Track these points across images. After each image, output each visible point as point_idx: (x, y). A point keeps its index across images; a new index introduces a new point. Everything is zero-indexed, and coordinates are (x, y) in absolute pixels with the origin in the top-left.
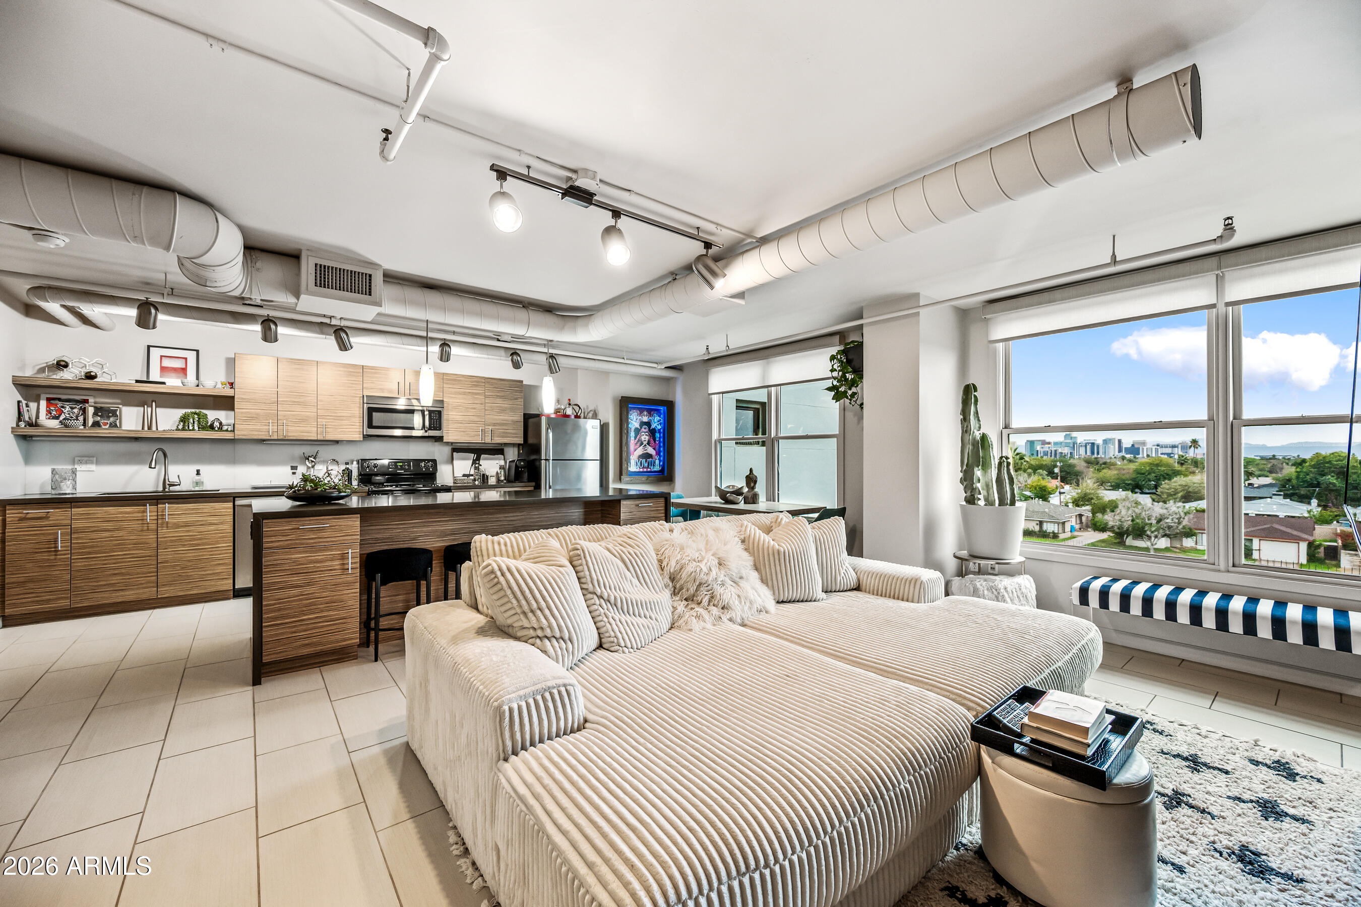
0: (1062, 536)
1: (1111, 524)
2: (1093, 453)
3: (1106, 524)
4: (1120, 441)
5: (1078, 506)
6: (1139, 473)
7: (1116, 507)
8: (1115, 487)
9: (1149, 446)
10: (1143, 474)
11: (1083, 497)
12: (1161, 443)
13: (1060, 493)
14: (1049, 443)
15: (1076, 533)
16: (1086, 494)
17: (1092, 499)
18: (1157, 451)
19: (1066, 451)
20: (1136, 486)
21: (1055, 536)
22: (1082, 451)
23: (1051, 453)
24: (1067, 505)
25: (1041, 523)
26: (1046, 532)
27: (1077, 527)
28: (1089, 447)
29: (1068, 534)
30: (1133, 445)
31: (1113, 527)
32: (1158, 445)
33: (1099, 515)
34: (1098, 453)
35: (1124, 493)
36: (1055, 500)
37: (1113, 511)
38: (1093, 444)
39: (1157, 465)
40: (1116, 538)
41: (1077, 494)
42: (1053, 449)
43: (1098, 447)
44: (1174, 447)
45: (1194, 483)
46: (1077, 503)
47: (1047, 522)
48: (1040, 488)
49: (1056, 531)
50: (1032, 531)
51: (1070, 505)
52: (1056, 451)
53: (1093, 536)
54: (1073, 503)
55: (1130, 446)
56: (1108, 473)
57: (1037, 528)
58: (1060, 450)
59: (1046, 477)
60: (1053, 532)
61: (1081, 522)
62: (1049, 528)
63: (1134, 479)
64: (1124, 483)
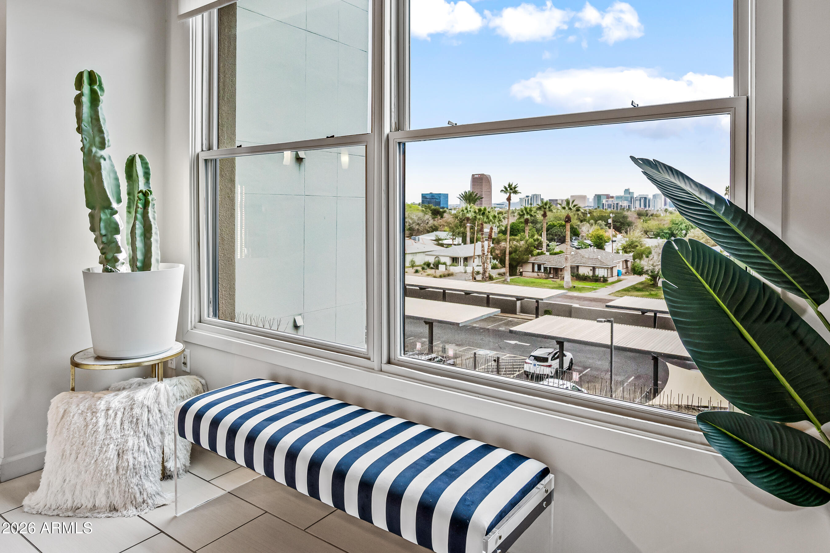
0: (610, 280)
1: (646, 268)
2: (645, 206)
3: (642, 268)
5: (626, 252)
6: (673, 224)
7: (650, 253)
10: (677, 224)
11: (630, 245)
13: (613, 241)
14: (612, 197)
15: (622, 277)
16: (632, 243)
17: (637, 246)
19: (625, 204)
21: (605, 280)
22: (637, 203)
23: (614, 206)
24: (618, 253)
25: (594, 269)
26: (598, 276)
27: (624, 271)
28: (642, 201)
29: (615, 278)
31: (647, 271)
33: (637, 261)
34: (649, 206)
36: (608, 247)
37: (648, 257)
38: (645, 198)
40: (651, 280)
41: (626, 242)
42: (615, 202)
43: (649, 200)
46: (625, 250)
47: (599, 268)
48: (598, 237)
49: (606, 276)
50: (587, 276)
51: (621, 252)
52: (617, 204)
53: (635, 280)
54: (623, 250)
56: (653, 224)
57: (591, 274)
58: (620, 204)
59: (605, 227)
60: (604, 277)
61: (627, 267)
62: (601, 273)
63: (670, 229)
64: (664, 232)
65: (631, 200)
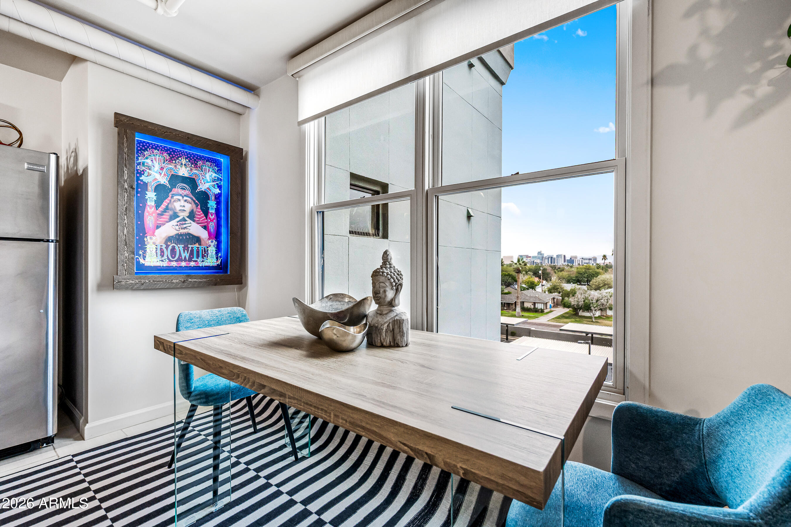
0: (546, 311)
1: (573, 303)
2: (552, 263)
3: (570, 303)
4: (564, 256)
5: (551, 293)
6: (579, 274)
7: (575, 293)
8: (568, 282)
9: (578, 258)
10: (581, 274)
11: (554, 288)
12: (584, 257)
13: (542, 285)
14: (530, 257)
15: (552, 309)
16: (555, 286)
17: (558, 288)
18: (582, 262)
19: (538, 261)
20: (578, 281)
21: (542, 311)
22: (546, 261)
23: (531, 262)
24: (545, 292)
25: (534, 304)
26: (537, 309)
27: (552, 305)
28: (550, 259)
29: (548, 310)
30: (571, 258)
31: (574, 305)
32: (582, 259)
33: (566, 299)
34: (554, 263)
35: (574, 285)
36: (539, 289)
37: (574, 296)
38: (552, 258)
39: (588, 269)
40: (573, 312)
41: (551, 286)
42: (532, 260)
43: (554, 259)
44: (590, 259)
45: (607, 279)
46: (550, 291)
47: (538, 303)
48: (531, 283)
49: (543, 308)
50: (530, 308)
51: (547, 292)
52: (533, 261)
53: (561, 311)
54: (548, 291)
55: (569, 259)
56: (565, 274)
57: (532, 307)
58: (535, 261)
59: (532, 276)
60: (541, 309)
61: (554, 303)
62: (539, 306)
63: (576, 277)
64: (573, 279)
65: (542, 258)
